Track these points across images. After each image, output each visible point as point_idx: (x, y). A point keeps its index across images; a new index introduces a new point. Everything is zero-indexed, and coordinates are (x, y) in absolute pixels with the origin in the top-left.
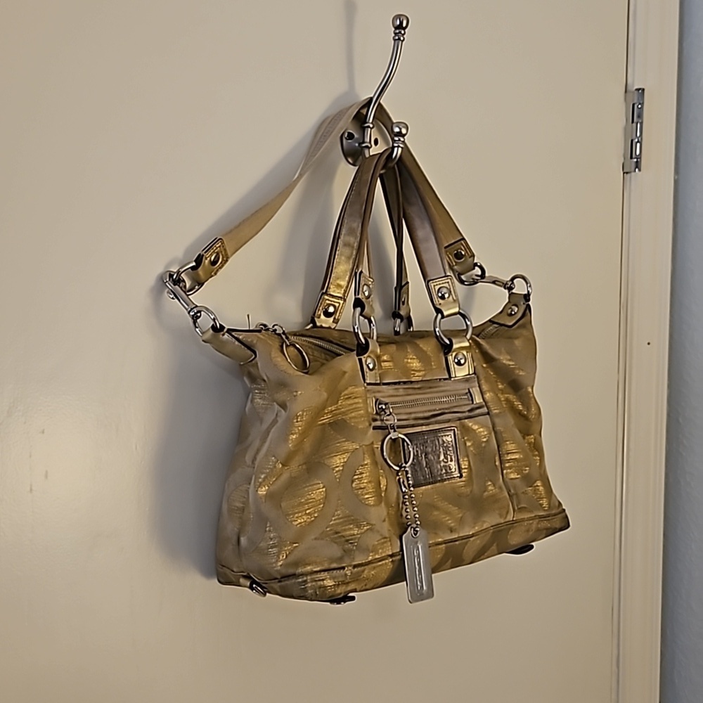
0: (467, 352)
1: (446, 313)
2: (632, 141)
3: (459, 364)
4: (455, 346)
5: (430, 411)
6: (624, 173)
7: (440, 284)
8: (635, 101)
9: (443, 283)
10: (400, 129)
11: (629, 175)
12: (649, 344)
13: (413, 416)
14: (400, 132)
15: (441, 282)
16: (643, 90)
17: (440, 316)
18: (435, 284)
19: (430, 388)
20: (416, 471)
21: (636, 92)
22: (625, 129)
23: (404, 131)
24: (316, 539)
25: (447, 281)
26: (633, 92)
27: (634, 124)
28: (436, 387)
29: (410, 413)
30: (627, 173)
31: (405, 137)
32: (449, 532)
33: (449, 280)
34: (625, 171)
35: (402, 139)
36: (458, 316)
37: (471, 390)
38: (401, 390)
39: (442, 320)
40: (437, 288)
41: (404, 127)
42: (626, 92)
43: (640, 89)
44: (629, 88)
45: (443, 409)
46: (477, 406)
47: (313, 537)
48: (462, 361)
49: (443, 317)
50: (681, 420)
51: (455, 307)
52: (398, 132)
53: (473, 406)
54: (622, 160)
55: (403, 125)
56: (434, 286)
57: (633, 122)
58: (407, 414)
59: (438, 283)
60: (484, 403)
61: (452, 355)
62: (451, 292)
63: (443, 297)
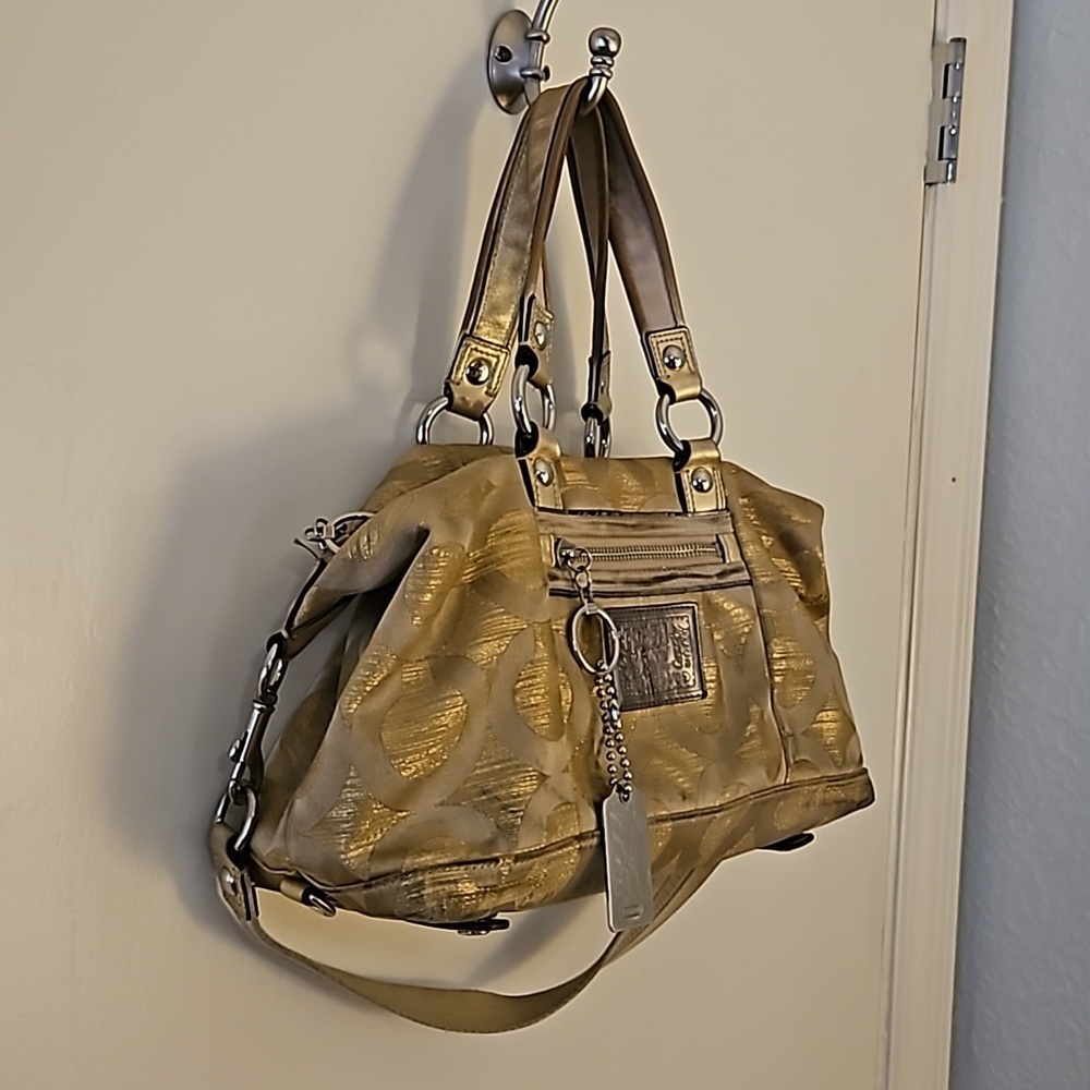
0: (713, 469)
1: (679, 394)
2: (942, 129)
3: (699, 488)
4: (694, 456)
5: (653, 570)
6: (926, 184)
7: (667, 341)
8: (951, 60)
9: (672, 340)
10: (606, 42)
11: (933, 187)
12: (954, 480)
13: (622, 576)
14: (607, 47)
15: (669, 337)
16: (965, 41)
17: (667, 398)
18: (659, 339)
19: (653, 527)
20: (627, 679)
21: (953, 43)
22: (931, 107)
23: (613, 47)
24: (442, 804)
25: (679, 336)
26: (947, 45)
27: (947, 100)
28: (663, 527)
29: (618, 571)
30: (930, 184)
31: (615, 58)
32: (680, 798)
33: (682, 335)
34: (928, 181)
35: (609, 62)
36: (697, 401)
37: (720, 537)
38: (603, 526)
39: (671, 407)
40: (662, 347)
41: (613, 39)
42: (933, 44)
43: (959, 40)
44: (938, 38)
45: (675, 569)
46: (732, 567)
47: (437, 801)
48: (706, 485)
49: (673, 400)
50: (996, 611)
51: (694, 385)
52: (600, 47)
53: (724, 566)
54: (924, 162)
55: (613, 35)
56: (657, 343)
57: (945, 96)
58: (612, 571)
59: (663, 339)
60: (743, 564)
61: (688, 471)
62: (686, 356)
63: (671, 365)
